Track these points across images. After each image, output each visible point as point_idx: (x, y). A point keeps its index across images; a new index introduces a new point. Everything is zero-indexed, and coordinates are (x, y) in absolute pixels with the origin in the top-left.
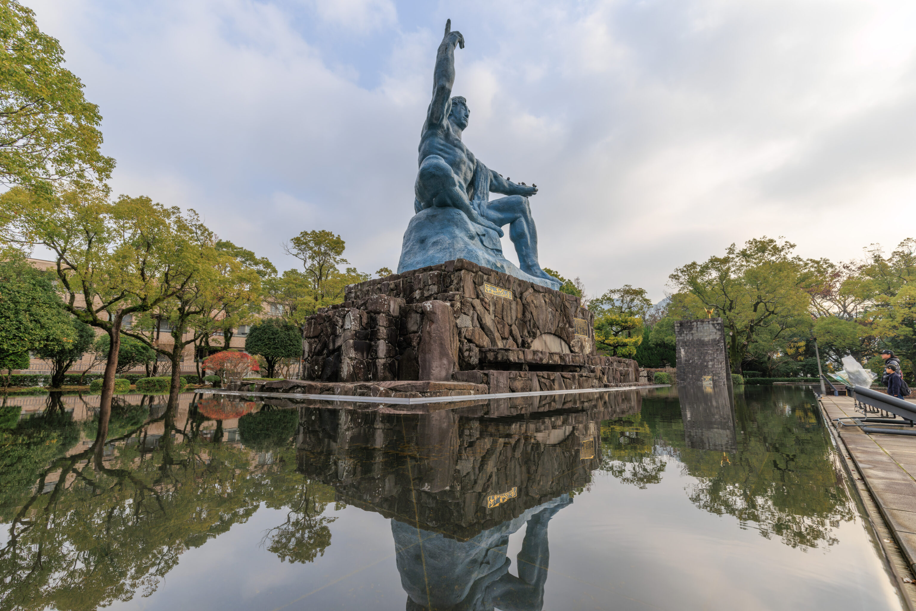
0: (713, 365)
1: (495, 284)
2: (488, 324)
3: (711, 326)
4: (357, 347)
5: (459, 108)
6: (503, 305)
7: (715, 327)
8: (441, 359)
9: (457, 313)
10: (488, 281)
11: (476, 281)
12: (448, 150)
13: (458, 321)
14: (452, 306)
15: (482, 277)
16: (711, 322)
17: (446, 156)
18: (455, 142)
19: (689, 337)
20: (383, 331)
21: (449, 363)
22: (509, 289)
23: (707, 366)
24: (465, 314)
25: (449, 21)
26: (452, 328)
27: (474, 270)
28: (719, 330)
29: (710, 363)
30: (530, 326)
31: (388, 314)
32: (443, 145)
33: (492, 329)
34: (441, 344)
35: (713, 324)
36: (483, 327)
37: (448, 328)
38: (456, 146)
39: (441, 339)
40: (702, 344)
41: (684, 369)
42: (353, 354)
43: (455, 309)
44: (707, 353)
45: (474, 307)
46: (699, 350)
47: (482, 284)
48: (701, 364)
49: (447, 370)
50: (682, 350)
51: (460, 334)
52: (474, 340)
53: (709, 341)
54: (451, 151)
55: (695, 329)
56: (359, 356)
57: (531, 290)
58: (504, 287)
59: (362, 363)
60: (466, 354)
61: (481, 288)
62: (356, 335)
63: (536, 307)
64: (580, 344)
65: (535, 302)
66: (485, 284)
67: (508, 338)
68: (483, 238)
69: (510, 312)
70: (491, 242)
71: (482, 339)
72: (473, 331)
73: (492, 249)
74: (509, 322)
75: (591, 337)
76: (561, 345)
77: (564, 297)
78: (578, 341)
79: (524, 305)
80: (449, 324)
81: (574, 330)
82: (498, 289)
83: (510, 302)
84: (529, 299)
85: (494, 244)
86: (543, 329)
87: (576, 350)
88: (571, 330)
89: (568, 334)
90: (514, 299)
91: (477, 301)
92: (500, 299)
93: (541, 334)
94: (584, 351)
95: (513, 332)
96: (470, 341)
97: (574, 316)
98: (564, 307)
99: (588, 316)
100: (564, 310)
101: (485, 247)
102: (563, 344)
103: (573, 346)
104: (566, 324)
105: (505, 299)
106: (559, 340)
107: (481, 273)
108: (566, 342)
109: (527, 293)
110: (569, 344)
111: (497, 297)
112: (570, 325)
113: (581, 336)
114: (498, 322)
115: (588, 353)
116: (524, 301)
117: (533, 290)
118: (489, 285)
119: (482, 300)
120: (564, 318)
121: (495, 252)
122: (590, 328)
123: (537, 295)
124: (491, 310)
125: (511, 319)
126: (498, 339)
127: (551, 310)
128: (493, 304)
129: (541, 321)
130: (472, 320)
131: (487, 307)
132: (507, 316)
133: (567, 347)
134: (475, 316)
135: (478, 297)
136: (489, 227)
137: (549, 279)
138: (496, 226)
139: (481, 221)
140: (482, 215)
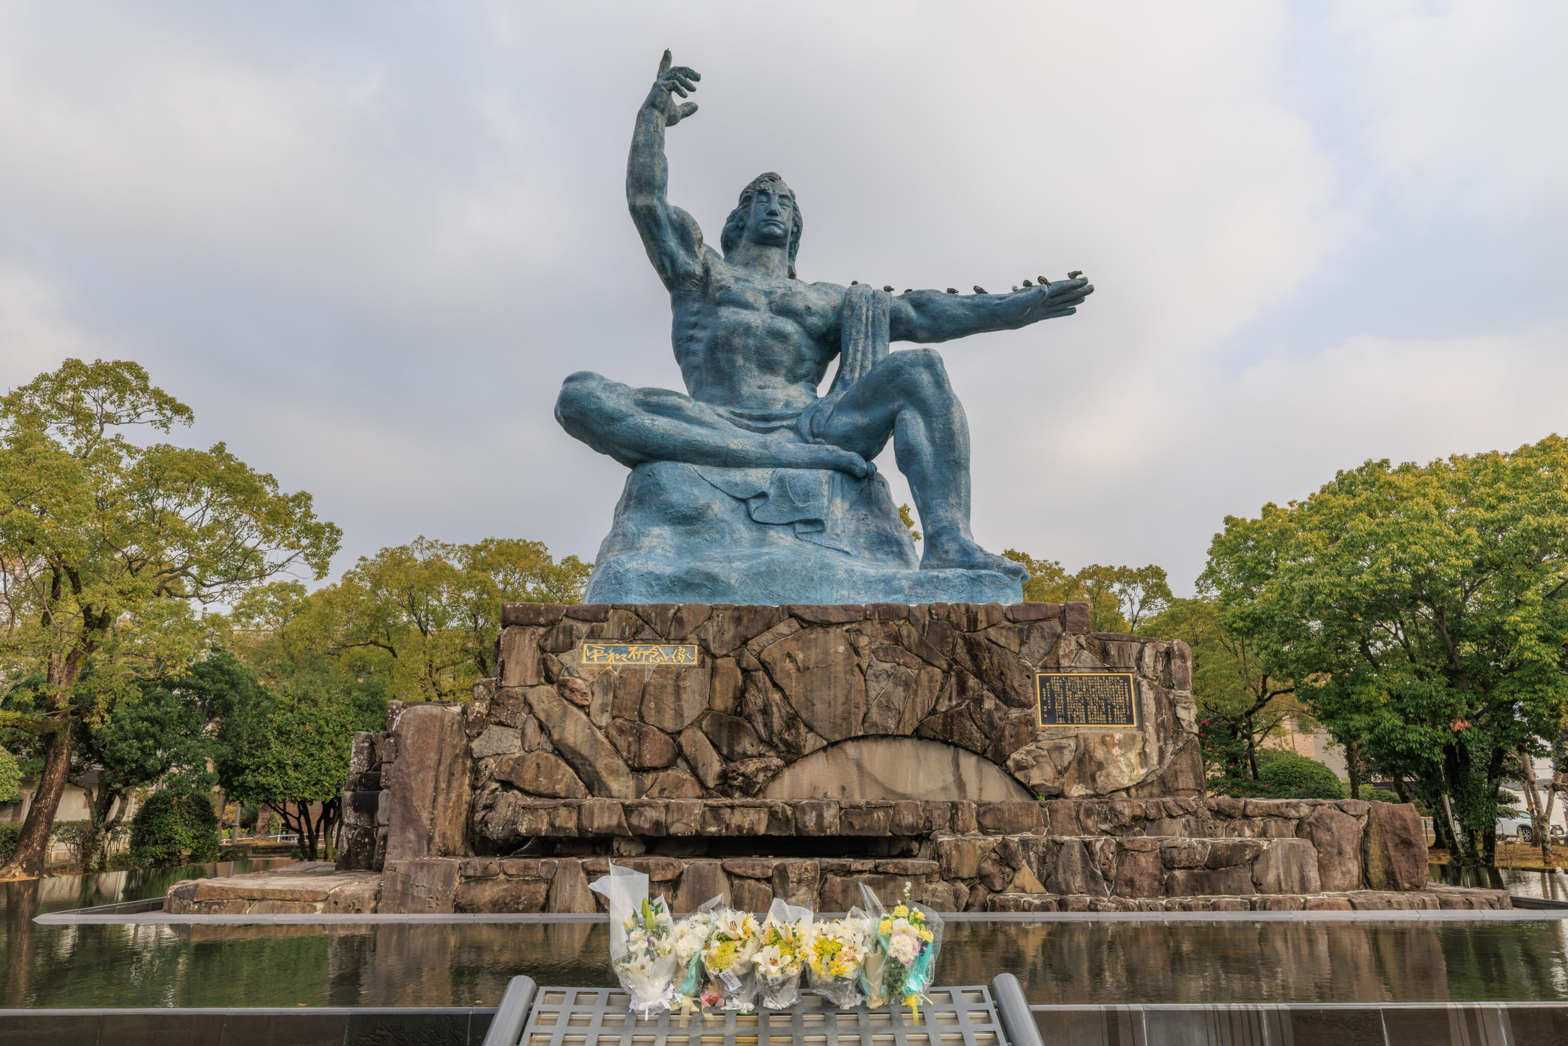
1: (622, 638)
2: (573, 742)
4: (359, 805)
5: (753, 203)
6: (645, 687)
8: (403, 830)
9: (472, 727)
10: (593, 635)
11: (549, 644)
12: (706, 321)
13: (475, 745)
14: (462, 711)
15: (568, 632)
17: (701, 334)
18: (718, 296)
20: (386, 773)
21: (419, 837)
22: (683, 640)
24: (500, 724)
25: (667, 56)
26: (447, 760)
27: (542, 620)
30: (768, 725)
33: (585, 751)
34: (404, 798)
36: (558, 748)
39: (405, 787)
42: (350, 818)
43: (471, 718)
45: (530, 707)
47: (571, 646)
51: (476, 772)
52: (517, 783)
54: (710, 320)
56: (364, 821)
57: (786, 627)
58: (663, 638)
59: (367, 833)
61: (565, 657)
62: (361, 782)
63: (803, 670)
64: (1068, 756)
65: (800, 656)
66: (583, 646)
67: (665, 768)
68: (753, 504)
69: (678, 697)
70: (786, 507)
71: (550, 777)
72: (520, 761)
73: (791, 524)
74: (669, 725)
75: (1160, 727)
76: (957, 765)
77: (981, 617)
78: (1060, 749)
79: (745, 671)
80: (440, 752)
81: (1037, 712)
82: (633, 649)
83: (679, 675)
84: (773, 653)
85: (797, 509)
86: (835, 727)
87: (1036, 778)
88: (1014, 713)
89: (991, 729)
90: (702, 664)
91: (548, 687)
92: (637, 672)
93: (833, 744)
94: (1100, 780)
95: (688, 749)
96: (507, 785)
97: (1045, 668)
98: (972, 647)
99: (1140, 658)
100: (974, 658)
101: (763, 525)
102: (969, 763)
103: (1020, 767)
104: (979, 701)
105: (661, 670)
106: (947, 754)
107: (567, 622)
108: (982, 755)
109: (768, 636)
110: (999, 759)
111: (625, 669)
112: (1006, 698)
113: (1083, 729)
114: (621, 731)
115: (1126, 782)
116: (750, 660)
117: (795, 625)
118: (600, 645)
119: (563, 685)
120: (972, 682)
121: (800, 528)
122: (1149, 697)
123: (816, 634)
124: (595, 704)
125: (679, 714)
126: (614, 772)
127: (887, 666)
128: (606, 689)
129: (819, 707)
130: (523, 735)
131: (578, 699)
132: (659, 711)
133: (992, 772)
134: (532, 728)
135: (549, 680)
136: (814, 464)
137: (972, 567)
138: (843, 452)
139: (783, 457)
140: (814, 436)
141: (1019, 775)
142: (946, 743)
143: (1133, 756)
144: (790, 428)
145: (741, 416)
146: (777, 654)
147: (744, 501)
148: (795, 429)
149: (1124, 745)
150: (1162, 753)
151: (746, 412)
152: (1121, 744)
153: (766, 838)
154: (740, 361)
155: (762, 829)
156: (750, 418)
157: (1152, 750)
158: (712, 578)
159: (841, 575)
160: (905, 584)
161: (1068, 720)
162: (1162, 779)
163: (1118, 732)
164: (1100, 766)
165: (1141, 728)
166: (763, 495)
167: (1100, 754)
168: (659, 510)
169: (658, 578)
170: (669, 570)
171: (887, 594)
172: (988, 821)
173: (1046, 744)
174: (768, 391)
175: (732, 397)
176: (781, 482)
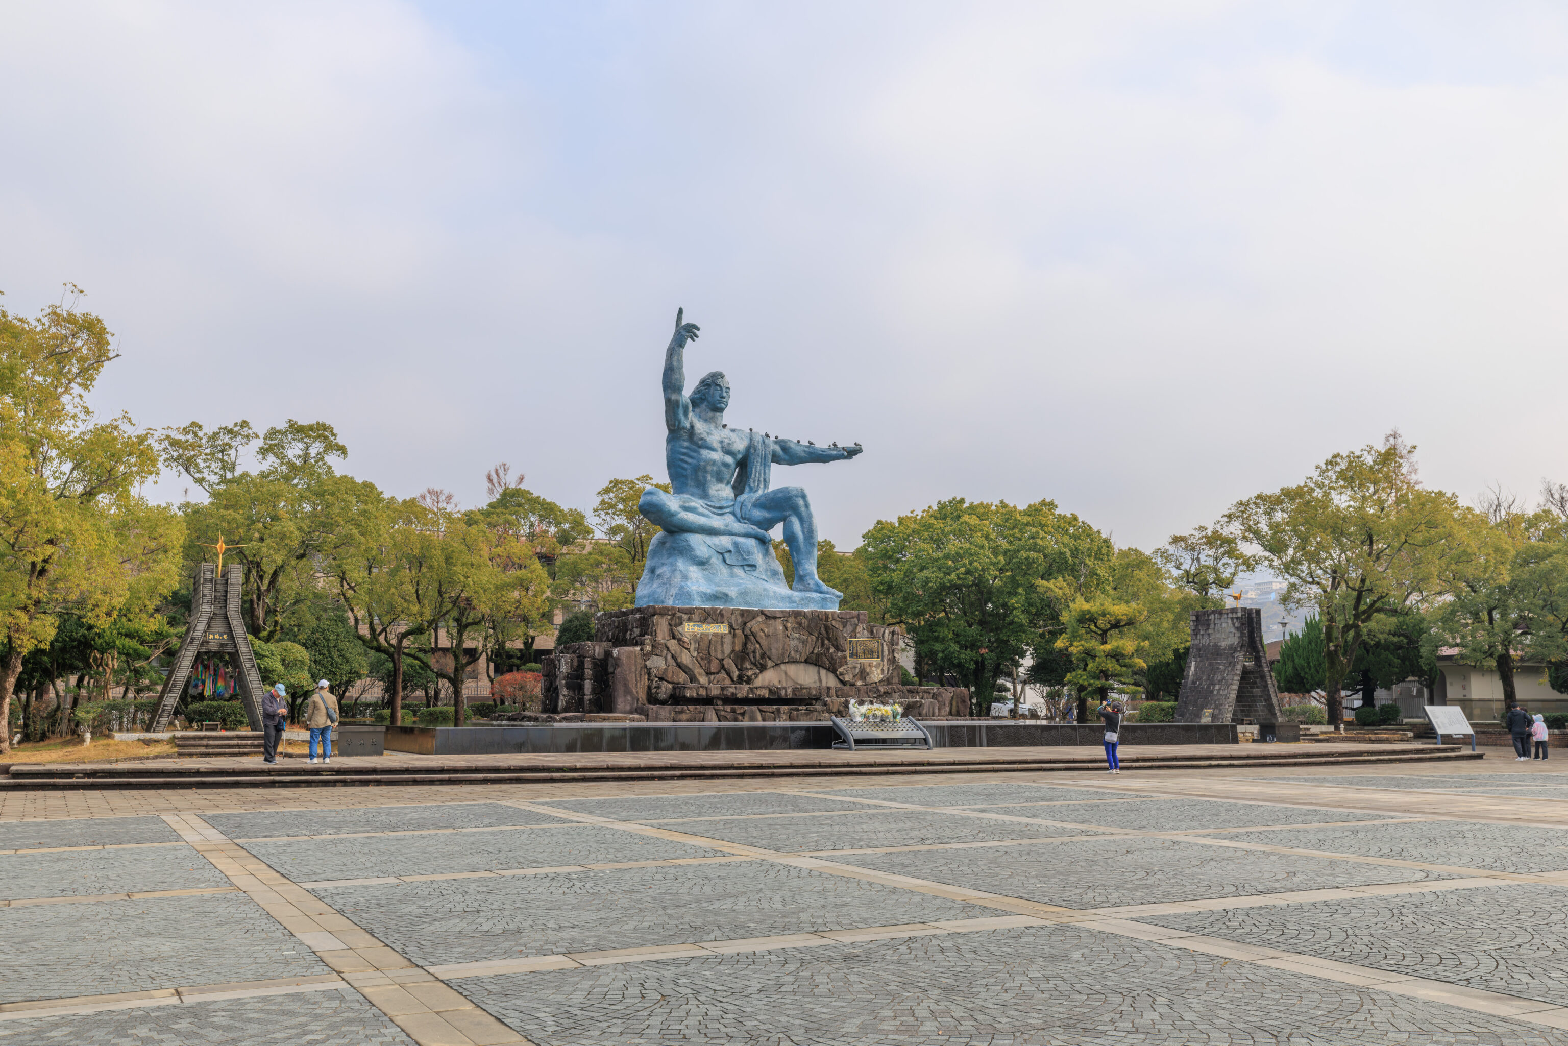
0: (1219, 690)
1: (700, 621)
2: (685, 662)
3: (1230, 621)
4: (568, 687)
5: (712, 389)
6: (710, 641)
7: (1234, 624)
8: (625, 696)
9: (646, 656)
10: (689, 620)
11: (673, 623)
12: (692, 454)
13: (648, 663)
14: (642, 650)
15: (680, 618)
16: (1230, 615)
17: (689, 460)
18: (700, 442)
19: (1205, 641)
20: (588, 672)
21: (633, 699)
22: (722, 623)
23: (1212, 692)
24: (657, 655)
25: (681, 311)
26: (639, 669)
27: (670, 613)
28: (1237, 628)
29: (1217, 687)
30: (754, 657)
31: (593, 657)
32: (687, 448)
33: (690, 666)
34: (625, 684)
35: (1232, 619)
36: (679, 665)
37: (634, 670)
38: (700, 447)
40: (1217, 652)
41: (1187, 697)
42: (565, 691)
43: (645, 652)
44: (1218, 668)
45: (668, 648)
46: (1210, 664)
47: (681, 624)
48: (1208, 687)
49: (632, 705)
50: (1193, 663)
51: (649, 674)
52: (666, 678)
53: (1225, 649)
54: (694, 454)
55: (1212, 626)
56: (571, 693)
57: (760, 618)
58: (715, 621)
59: (573, 698)
60: (654, 691)
61: (679, 628)
62: (568, 677)
63: (767, 636)
64: (858, 670)
65: (766, 630)
66: (685, 624)
67: (718, 673)
68: (727, 555)
69: (722, 646)
70: (740, 558)
71: (677, 676)
72: (666, 670)
73: (742, 566)
74: (720, 656)
75: (889, 660)
76: (819, 673)
77: (830, 616)
78: (855, 668)
79: (746, 636)
80: (636, 666)
81: (848, 653)
82: (704, 626)
83: (722, 636)
84: (756, 629)
85: (745, 559)
86: (779, 658)
87: (847, 678)
88: (840, 654)
89: (832, 660)
90: (730, 633)
91: (673, 641)
92: (707, 635)
93: (777, 665)
94: (868, 679)
95: (726, 666)
96: (661, 679)
97: (851, 637)
98: (827, 628)
99: (884, 634)
100: (827, 632)
101: (730, 566)
102: (823, 672)
103: (841, 674)
104: (828, 649)
105: (715, 635)
106: (815, 669)
107: (679, 614)
108: (828, 670)
109: (754, 622)
110: (834, 671)
111: (702, 634)
112: (838, 648)
113: (863, 660)
114: (702, 659)
115: (876, 680)
116: (747, 631)
117: (764, 617)
118: (691, 624)
119: (679, 640)
120: (826, 642)
121: (746, 568)
122: (886, 648)
123: (771, 622)
124: (692, 647)
125: (723, 652)
126: (700, 674)
127: (797, 635)
128: (695, 642)
129: (774, 651)
130: (666, 660)
131: (686, 645)
132: (716, 651)
133: (831, 676)
134: (669, 656)
135: (674, 638)
136: (747, 535)
137: (821, 592)
138: (759, 530)
139: (734, 531)
140: (743, 518)
141: (841, 677)
142: (816, 665)
143: (879, 671)
144: (730, 513)
145: (710, 506)
146: (758, 630)
147: (721, 554)
148: (733, 513)
149: (877, 666)
150: (888, 669)
151: (712, 504)
152: (876, 666)
153: (768, 699)
154: (709, 477)
155: (767, 696)
156: (714, 507)
157: (885, 668)
158: (726, 595)
159: (772, 594)
160: (797, 599)
161: (858, 657)
162: (888, 679)
163: (875, 661)
164: (868, 674)
165: (882, 660)
166: (730, 551)
167: (868, 670)
168: (691, 559)
169: (705, 594)
170: (709, 591)
171: (790, 603)
172: (839, 693)
173: (850, 666)
174: (720, 492)
175: (705, 495)
176: (736, 545)
